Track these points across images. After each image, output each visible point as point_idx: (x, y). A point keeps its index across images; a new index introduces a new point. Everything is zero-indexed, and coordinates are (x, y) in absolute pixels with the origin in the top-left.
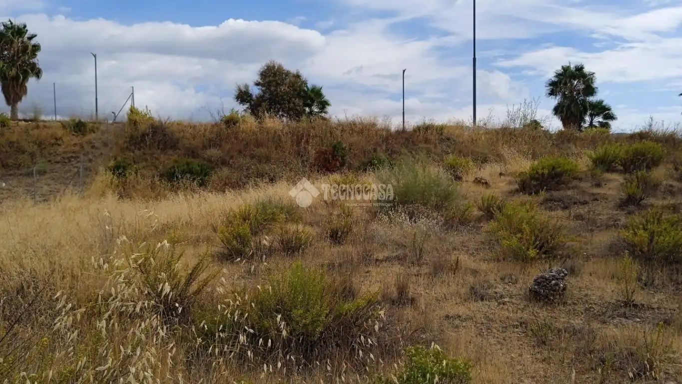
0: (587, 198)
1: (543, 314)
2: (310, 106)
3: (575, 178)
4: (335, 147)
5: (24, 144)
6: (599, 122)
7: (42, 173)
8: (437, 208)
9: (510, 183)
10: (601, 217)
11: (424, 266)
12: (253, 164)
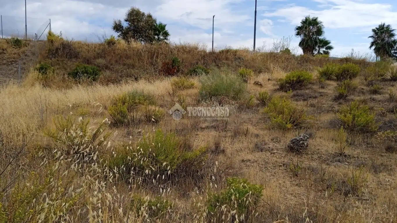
0: (317, 95)
1: (295, 159)
2: (158, 35)
3: (310, 83)
4: (173, 61)
6: (323, 51)
8: (234, 98)
9: (274, 85)
10: (325, 106)
11: (229, 132)
12: (124, 69)
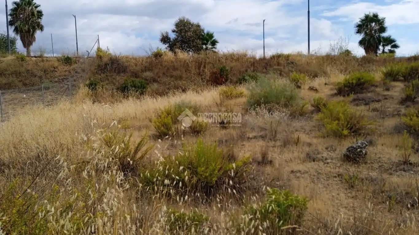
0: (380, 98)
1: (352, 169)
2: (206, 44)
3: (373, 86)
4: (221, 70)
5: (35, 71)
6: (389, 50)
7: (47, 88)
8: (286, 106)
9: (332, 89)
10: (389, 109)
11: (278, 141)
12: (172, 81)
